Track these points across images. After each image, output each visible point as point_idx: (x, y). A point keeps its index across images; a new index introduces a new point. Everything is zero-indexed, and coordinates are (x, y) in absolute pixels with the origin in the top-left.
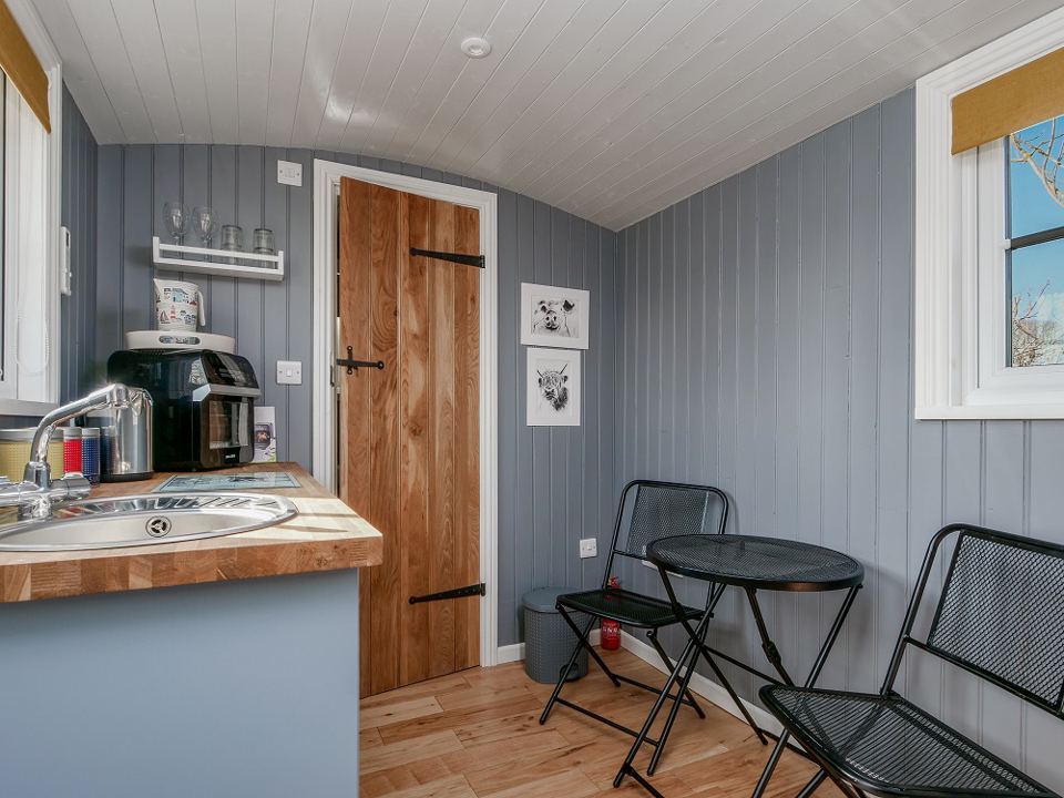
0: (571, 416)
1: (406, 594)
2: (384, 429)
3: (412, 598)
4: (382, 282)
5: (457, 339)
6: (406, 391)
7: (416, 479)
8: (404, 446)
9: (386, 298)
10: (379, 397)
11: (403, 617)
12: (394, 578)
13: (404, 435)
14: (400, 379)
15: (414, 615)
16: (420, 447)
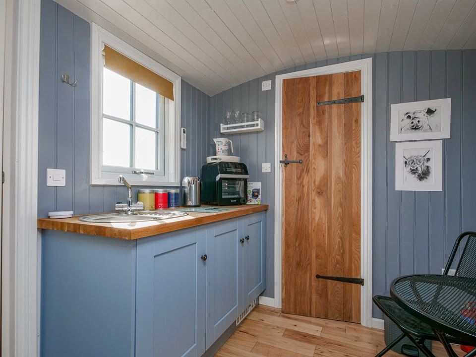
0: (435, 183)
1: (314, 272)
2: (303, 191)
3: (317, 275)
4: (302, 122)
5: (345, 144)
6: (314, 173)
7: (320, 216)
8: (314, 200)
9: (305, 130)
10: (300, 177)
11: (313, 283)
12: (307, 263)
13: (313, 195)
14: (311, 167)
15: (319, 284)
16: (322, 201)
